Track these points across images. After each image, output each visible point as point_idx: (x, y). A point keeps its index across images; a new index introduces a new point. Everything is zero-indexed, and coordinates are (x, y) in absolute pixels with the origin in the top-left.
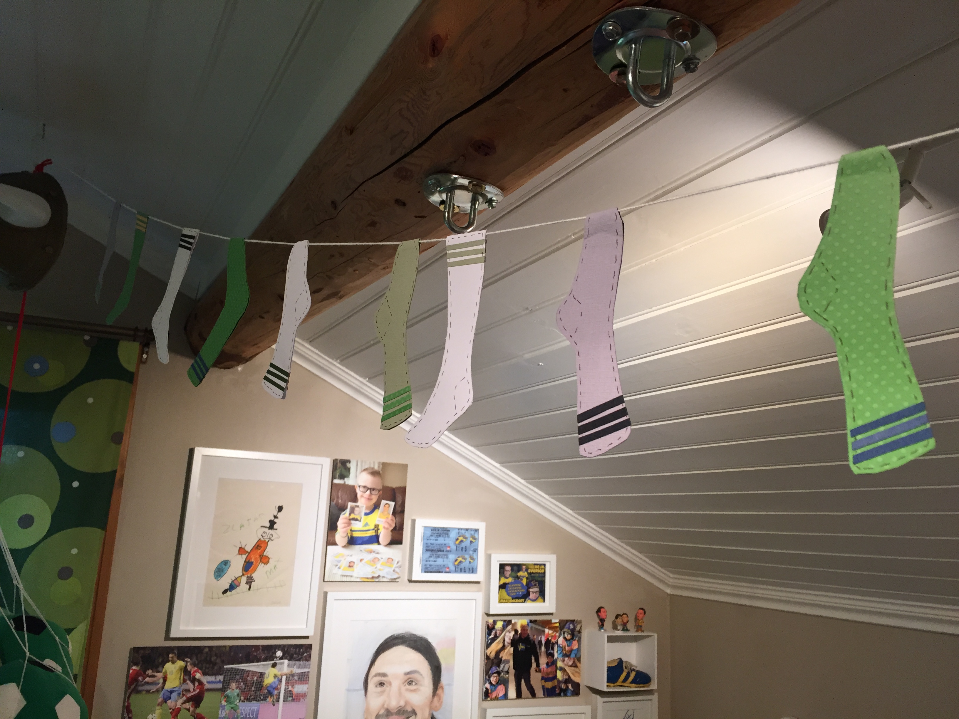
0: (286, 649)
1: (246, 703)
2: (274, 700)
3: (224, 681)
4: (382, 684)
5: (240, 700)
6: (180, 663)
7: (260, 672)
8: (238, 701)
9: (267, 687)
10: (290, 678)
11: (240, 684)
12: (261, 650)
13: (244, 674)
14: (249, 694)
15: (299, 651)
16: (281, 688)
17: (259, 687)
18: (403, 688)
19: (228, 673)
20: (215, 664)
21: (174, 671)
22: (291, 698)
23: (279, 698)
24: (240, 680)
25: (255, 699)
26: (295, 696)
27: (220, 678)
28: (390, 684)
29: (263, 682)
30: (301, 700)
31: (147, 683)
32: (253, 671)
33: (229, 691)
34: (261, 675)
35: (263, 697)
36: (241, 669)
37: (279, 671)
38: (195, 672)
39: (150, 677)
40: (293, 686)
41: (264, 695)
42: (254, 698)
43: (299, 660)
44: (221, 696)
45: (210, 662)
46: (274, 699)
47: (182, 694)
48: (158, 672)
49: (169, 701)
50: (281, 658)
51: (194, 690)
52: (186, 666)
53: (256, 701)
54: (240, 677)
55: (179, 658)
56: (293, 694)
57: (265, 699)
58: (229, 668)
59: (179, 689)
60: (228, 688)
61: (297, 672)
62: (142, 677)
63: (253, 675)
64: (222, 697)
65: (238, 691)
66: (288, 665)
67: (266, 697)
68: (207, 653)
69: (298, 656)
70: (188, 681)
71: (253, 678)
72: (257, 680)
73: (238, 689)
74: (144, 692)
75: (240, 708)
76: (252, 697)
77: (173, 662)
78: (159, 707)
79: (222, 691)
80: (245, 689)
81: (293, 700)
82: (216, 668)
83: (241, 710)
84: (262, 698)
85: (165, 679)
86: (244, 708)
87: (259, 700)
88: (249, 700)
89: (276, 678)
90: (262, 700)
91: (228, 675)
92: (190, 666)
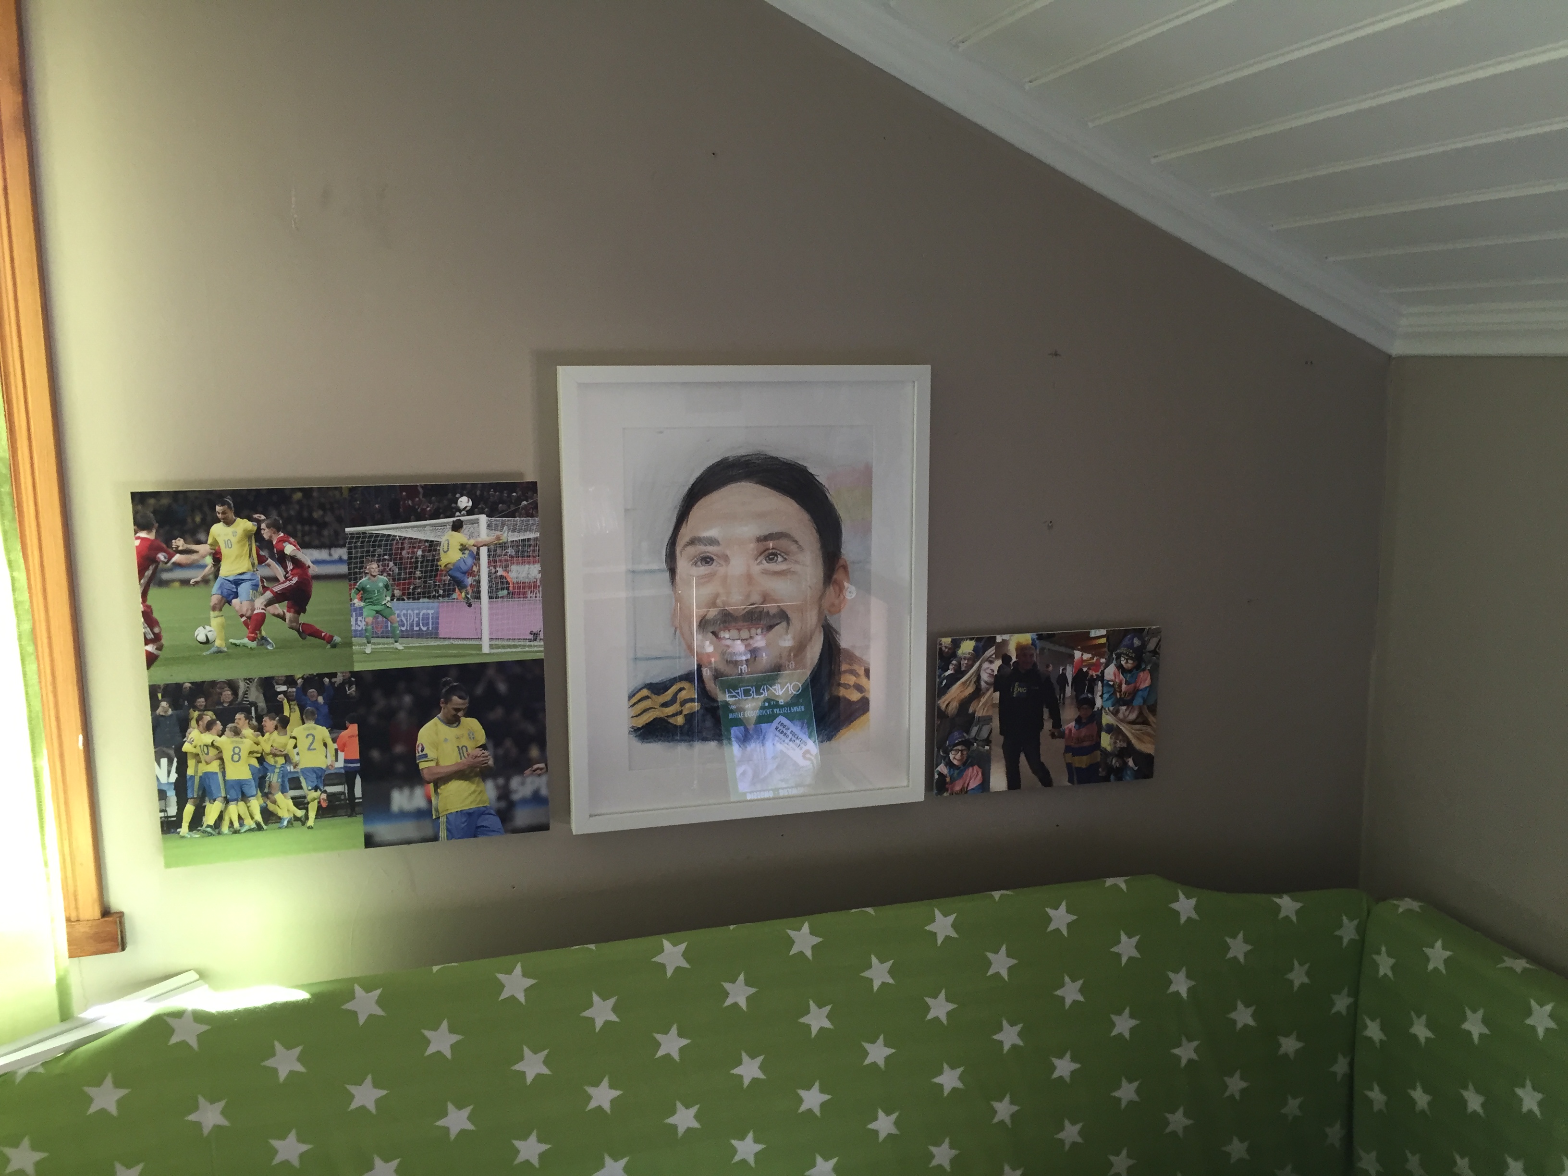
0: (478, 493)
1: (408, 603)
2: (469, 596)
3: (350, 558)
4: (707, 560)
5: (393, 596)
6: (244, 525)
7: (427, 541)
8: (388, 598)
9: (448, 570)
10: (499, 551)
11: (388, 566)
12: (421, 496)
13: (391, 545)
14: (409, 584)
15: (509, 495)
16: (479, 571)
17: (432, 571)
18: (756, 569)
19: (356, 543)
20: (323, 525)
21: (234, 540)
22: (505, 592)
23: (479, 592)
24: (386, 557)
25: (427, 594)
26: (514, 588)
27: (341, 553)
28: (726, 558)
29: (439, 560)
30: (529, 595)
31: (178, 565)
32: (411, 538)
33: (364, 579)
34: (430, 546)
35: (444, 591)
36: (384, 535)
37: (471, 536)
38: (282, 541)
39: (182, 552)
40: (506, 568)
41: (444, 585)
42: (424, 593)
43: (512, 515)
44: (351, 589)
45: (311, 521)
46: (467, 593)
47: (260, 584)
48: (199, 542)
49: (234, 601)
50: (470, 512)
51: (286, 578)
52: (259, 529)
53: (429, 597)
54: (385, 550)
55: (239, 514)
56: (508, 583)
57: (448, 594)
58: (358, 533)
59: (253, 575)
60: (360, 573)
61: (510, 539)
62: (164, 554)
63: (414, 547)
64: (353, 591)
65: (384, 578)
66: (489, 526)
67: (449, 590)
68: (299, 502)
69: (509, 507)
70: (269, 561)
71: (413, 552)
72: (423, 556)
73: (385, 574)
74: (177, 584)
75: (397, 612)
76: (419, 590)
77: (229, 523)
78: (217, 613)
79: (350, 580)
80: (399, 574)
81: (511, 595)
82: (326, 532)
83: (399, 616)
84: (441, 592)
85: (217, 558)
86: (404, 612)
87: (434, 597)
88: (413, 596)
89: (467, 552)
90: (443, 596)
91: (356, 547)
92: (267, 530)
